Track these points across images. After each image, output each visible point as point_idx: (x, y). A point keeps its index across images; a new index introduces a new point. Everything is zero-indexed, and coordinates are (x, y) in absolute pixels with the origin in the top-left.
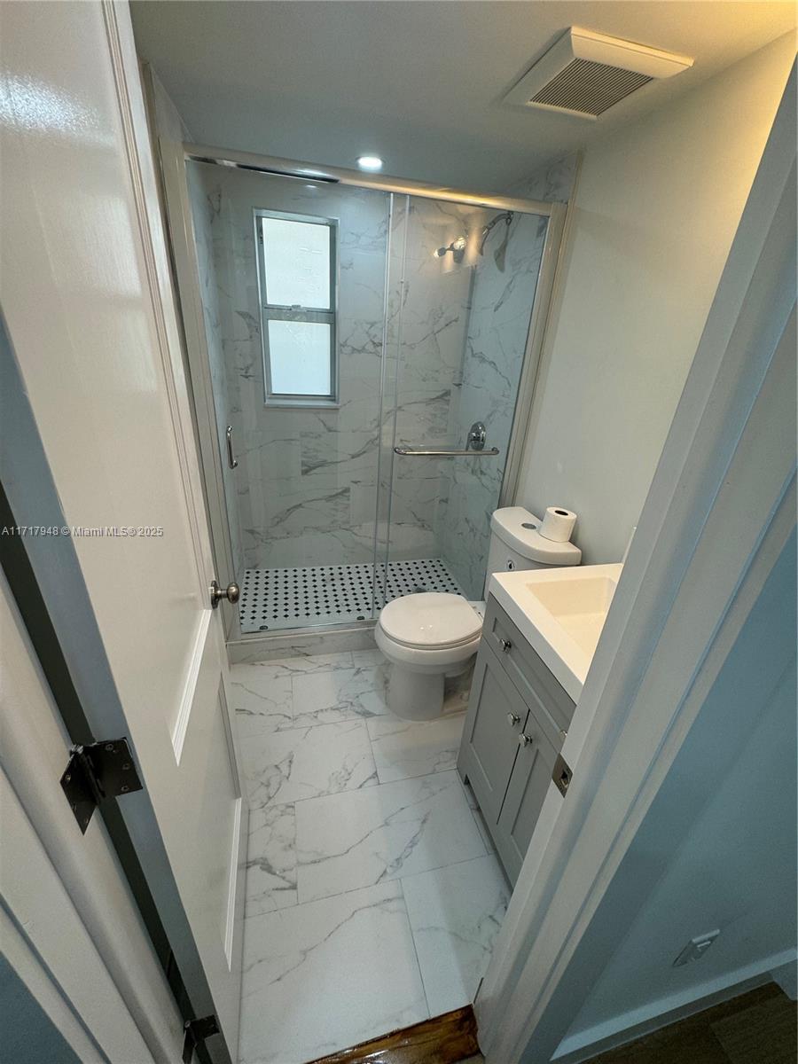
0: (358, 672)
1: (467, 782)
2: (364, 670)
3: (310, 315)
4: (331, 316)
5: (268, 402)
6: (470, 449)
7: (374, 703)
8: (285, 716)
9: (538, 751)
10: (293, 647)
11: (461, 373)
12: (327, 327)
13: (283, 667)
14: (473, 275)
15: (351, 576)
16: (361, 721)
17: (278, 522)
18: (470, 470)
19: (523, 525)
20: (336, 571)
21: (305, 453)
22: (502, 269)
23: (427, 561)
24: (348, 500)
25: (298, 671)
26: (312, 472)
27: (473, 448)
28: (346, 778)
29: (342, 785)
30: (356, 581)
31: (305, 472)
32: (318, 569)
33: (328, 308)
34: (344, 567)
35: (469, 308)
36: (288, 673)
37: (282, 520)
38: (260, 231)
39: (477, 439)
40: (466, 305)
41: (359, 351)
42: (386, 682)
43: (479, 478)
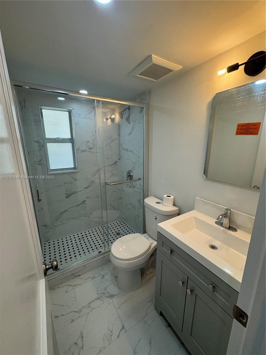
0: (103, 277)
1: (161, 314)
2: (105, 275)
3: (63, 141)
4: (71, 140)
5: (49, 173)
6: (128, 180)
7: (113, 289)
8: (75, 312)
9: (196, 294)
10: (72, 274)
11: (120, 155)
12: (71, 144)
13: (69, 285)
14: (119, 126)
15: (90, 234)
16: (110, 300)
17: (57, 220)
18: (129, 187)
19: (156, 203)
20: (84, 234)
21: (66, 190)
22: (129, 123)
23: (117, 221)
24: (86, 205)
25: (76, 285)
26: (70, 197)
27: (129, 179)
28: (110, 335)
29: (110, 340)
30: (93, 236)
31: (67, 197)
32: (76, 235)
33: (70, 138)
34: (86, 231)
35: (119, 135)
36: (71, 288)
37: (59, 218)
38: (42, 113)
39: (130, 176)
40: (118, 134)
41: (84, 151)
42: (116, 277)
43: (133, 189)
